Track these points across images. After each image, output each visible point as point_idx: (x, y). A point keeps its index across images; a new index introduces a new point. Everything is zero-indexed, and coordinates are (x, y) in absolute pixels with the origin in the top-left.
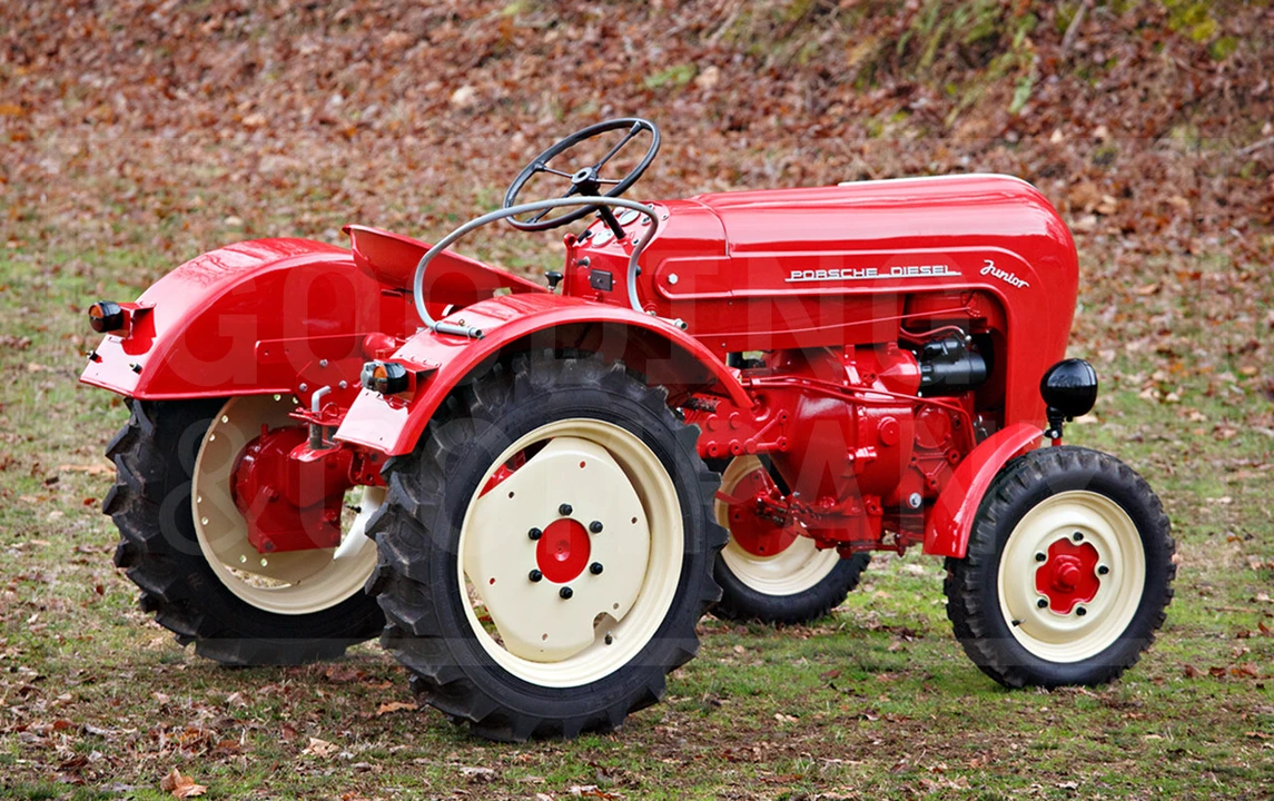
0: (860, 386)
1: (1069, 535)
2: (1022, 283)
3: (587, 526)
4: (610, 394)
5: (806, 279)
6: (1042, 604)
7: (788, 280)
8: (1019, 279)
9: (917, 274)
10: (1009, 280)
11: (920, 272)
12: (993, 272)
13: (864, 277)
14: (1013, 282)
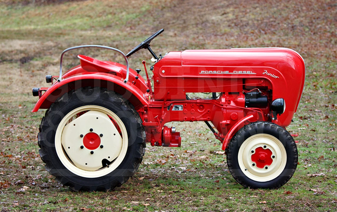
0: (225, 103)
1: (263, 146)
2: (277, 77)
3: (99, 135)
4: (103, 99)
5: (206, 73)
6: (254, 165)
7: (200, 73)
8: (276, 76)
9: (242, 73)
10: (272, 76)
11: (243, 73)
12: (267, 74)
13: (224, 73)
14: (273, 77)
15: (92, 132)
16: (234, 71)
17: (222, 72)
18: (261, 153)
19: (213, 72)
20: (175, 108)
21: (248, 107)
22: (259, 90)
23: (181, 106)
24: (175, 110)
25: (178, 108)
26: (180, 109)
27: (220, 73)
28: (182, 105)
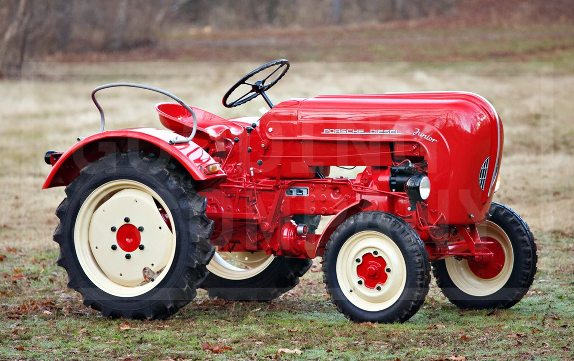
5: (331, 133)
7: (322, 133)
8: (433, 138)
9: (383, 134)
10: (427, 138)
11: (384, 132)
12: (419, 134)
13: (357, 133)
14: (429, 139)
15: (129, 223)
16: (371, 130)
17: (353, 131)
18: (372, 264)
19: (341, 132)
20: (297, 192)
21: (395, 191)
22: (410, 161)
23: (305, 189)
24: (297, 195)
25: (302, 191)
26: (305, 193)
27: (351, 133)
28: (308, 188)
